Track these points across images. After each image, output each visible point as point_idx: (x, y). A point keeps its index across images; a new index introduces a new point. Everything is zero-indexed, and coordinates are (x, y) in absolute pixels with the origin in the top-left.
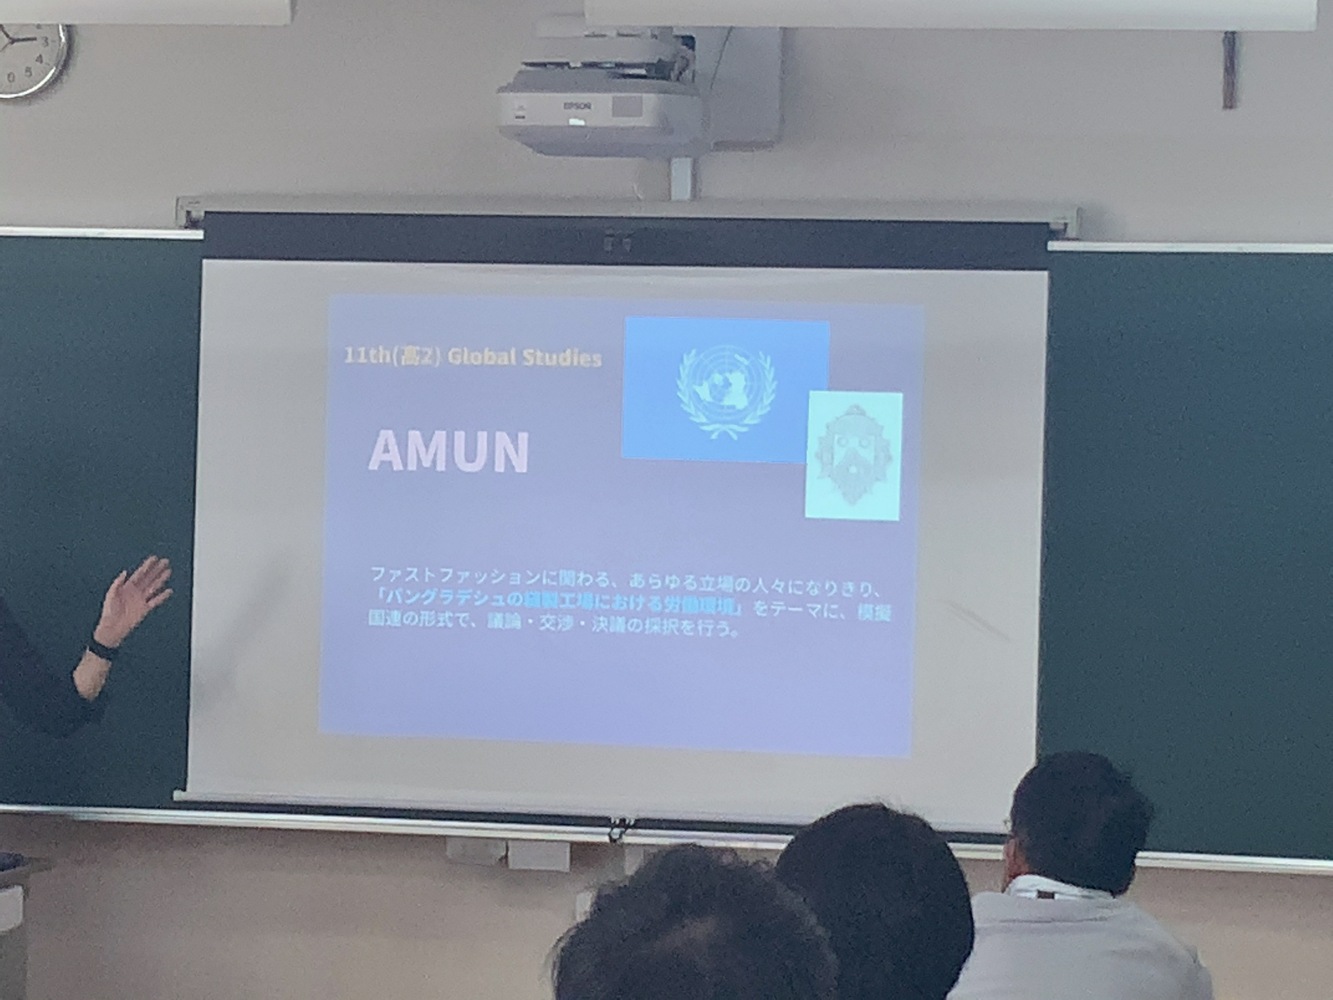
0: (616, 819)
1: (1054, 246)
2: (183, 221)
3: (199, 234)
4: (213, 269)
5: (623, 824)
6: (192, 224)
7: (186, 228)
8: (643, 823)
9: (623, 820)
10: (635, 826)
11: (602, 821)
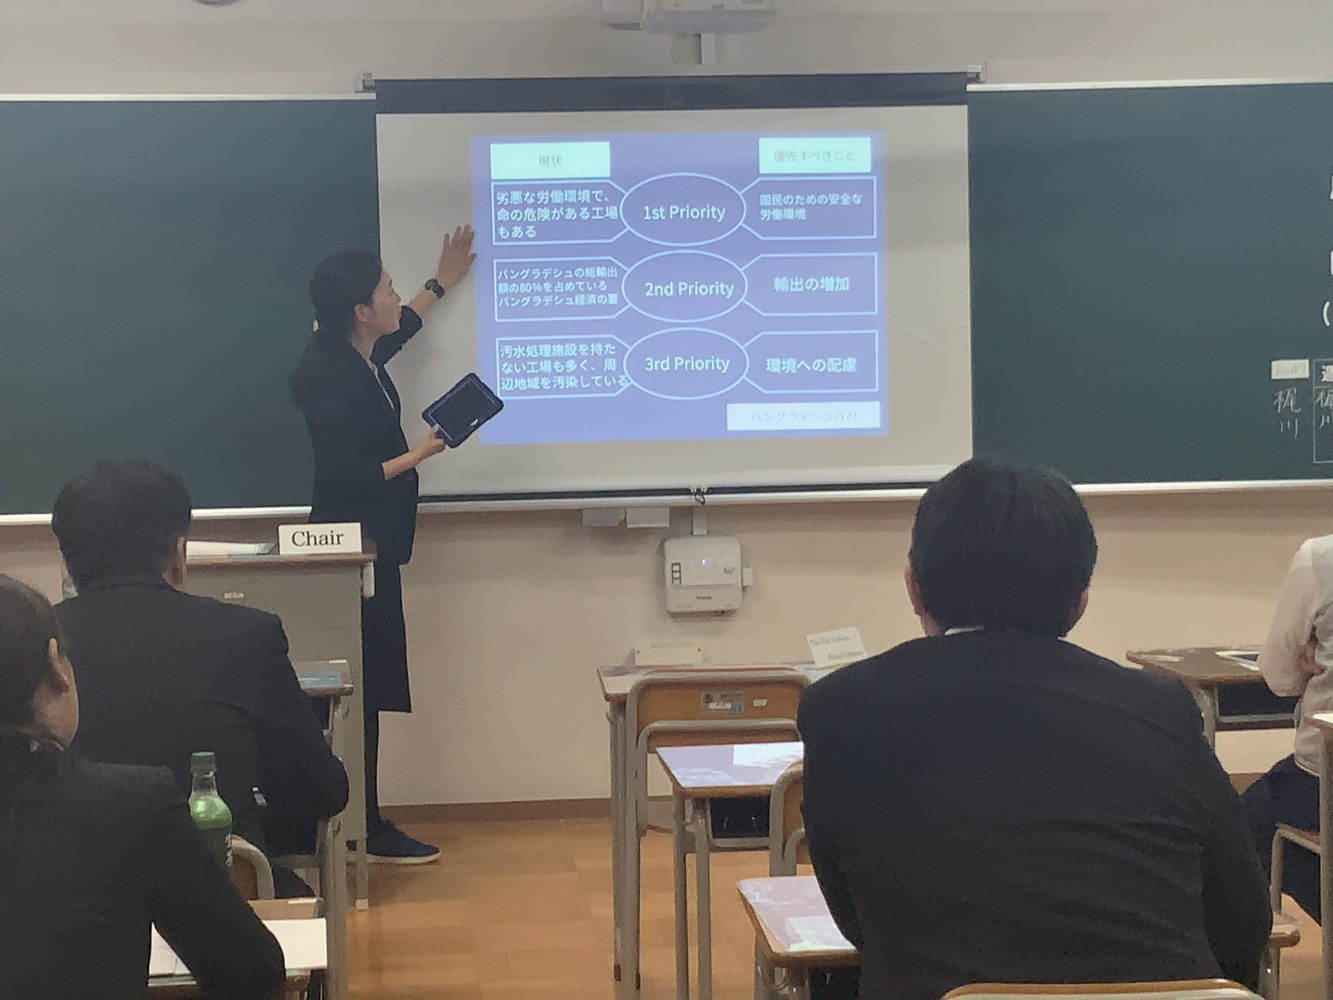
0: (693, 489)
1: (971, 87)
2: (361, 88)
3: (373, 96)
4: (383, 121)
5: (699, 492)
6: (367, 89)
7: (362, 92)
8: (712, 491)
9: (699, 490)
10: (707, 493)
11: (686, 491)
